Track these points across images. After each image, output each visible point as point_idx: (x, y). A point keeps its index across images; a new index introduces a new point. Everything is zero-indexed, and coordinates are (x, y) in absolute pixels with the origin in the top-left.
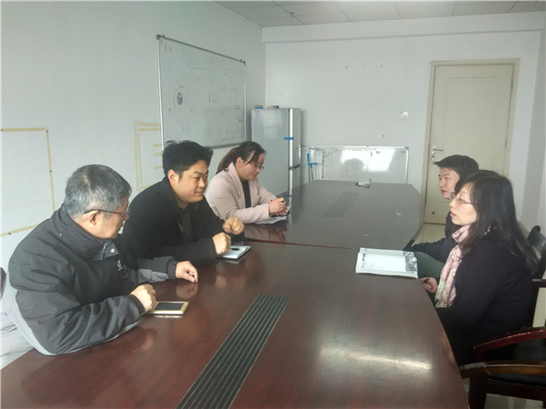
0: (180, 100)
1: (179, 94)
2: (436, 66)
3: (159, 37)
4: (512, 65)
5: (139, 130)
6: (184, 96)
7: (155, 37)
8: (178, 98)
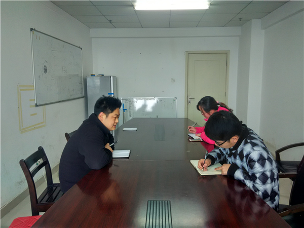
0: (46, 71)
1: (45, 66)
2: (189, 54)
3: (32, 30)
5: (21, 90)
6: (48, 67)
7: (30, 30)
8: (45, 69)
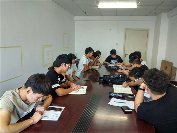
2: (126, 30)
5: (44, 47)
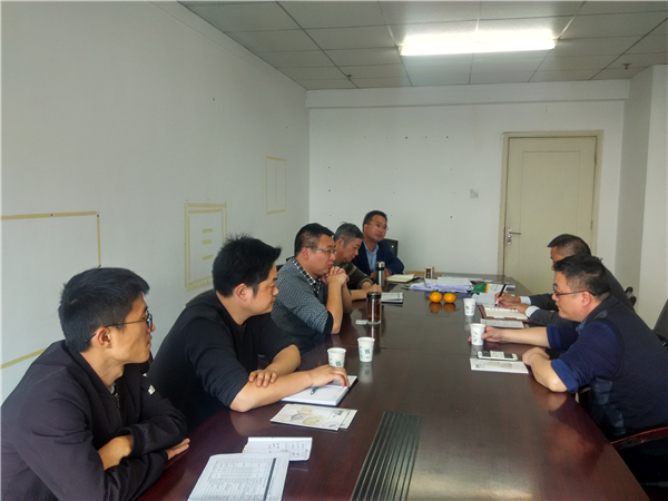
2: (510, 138)
4: (595, 137)
